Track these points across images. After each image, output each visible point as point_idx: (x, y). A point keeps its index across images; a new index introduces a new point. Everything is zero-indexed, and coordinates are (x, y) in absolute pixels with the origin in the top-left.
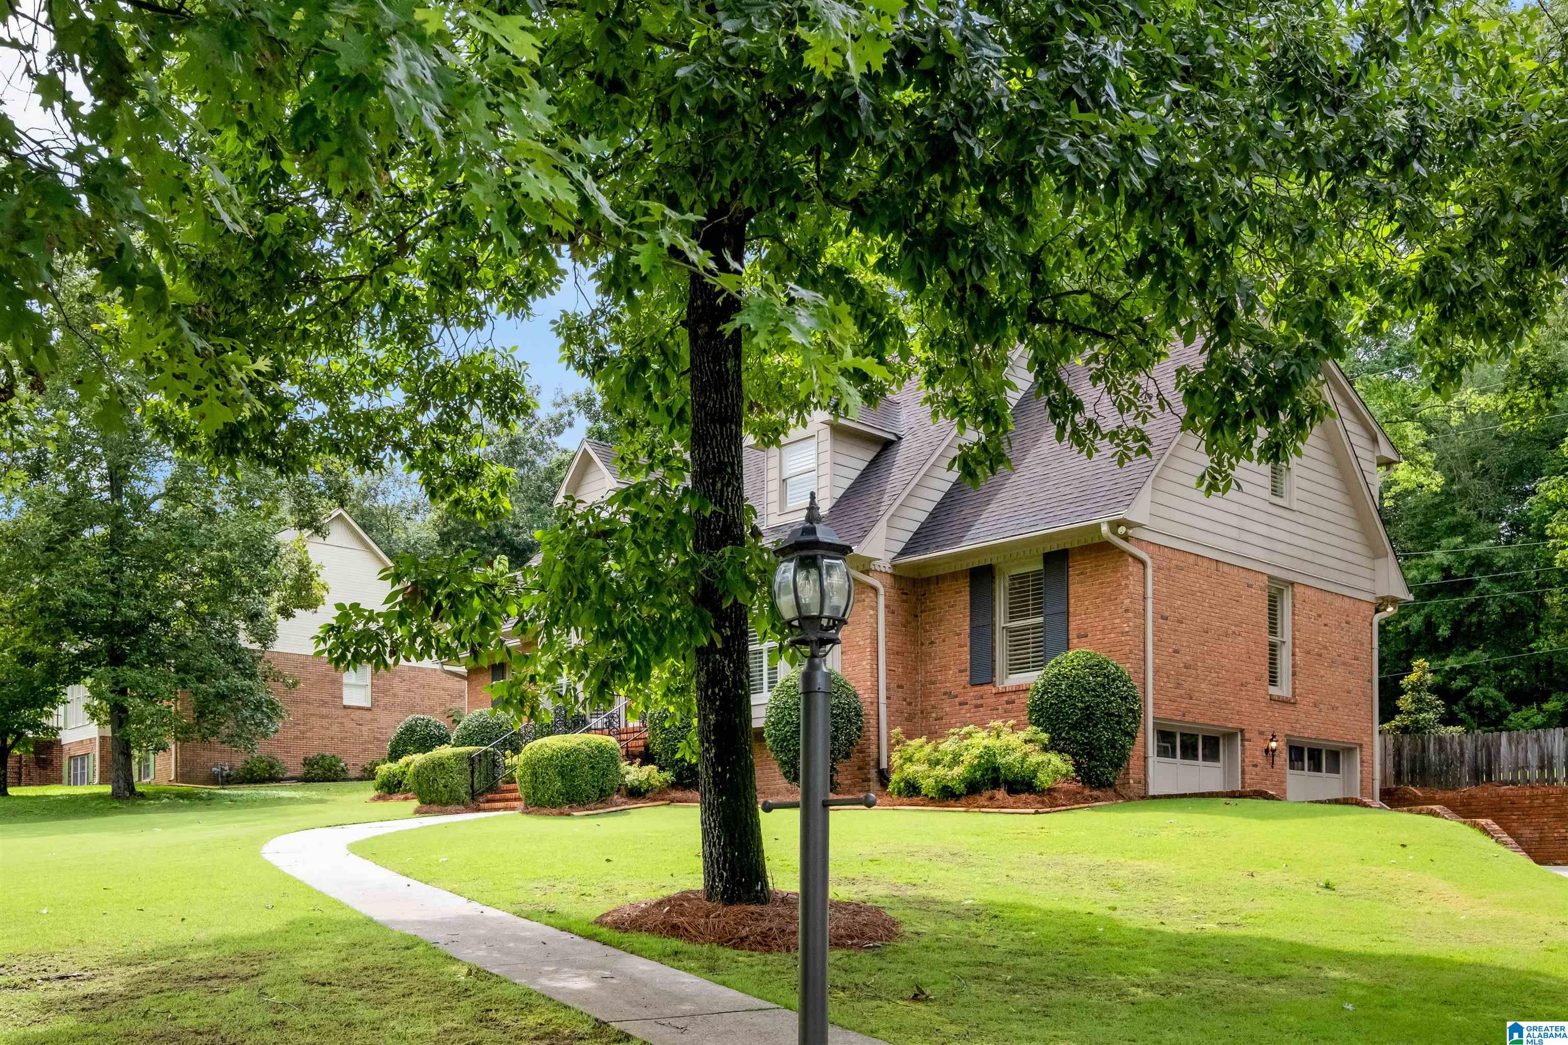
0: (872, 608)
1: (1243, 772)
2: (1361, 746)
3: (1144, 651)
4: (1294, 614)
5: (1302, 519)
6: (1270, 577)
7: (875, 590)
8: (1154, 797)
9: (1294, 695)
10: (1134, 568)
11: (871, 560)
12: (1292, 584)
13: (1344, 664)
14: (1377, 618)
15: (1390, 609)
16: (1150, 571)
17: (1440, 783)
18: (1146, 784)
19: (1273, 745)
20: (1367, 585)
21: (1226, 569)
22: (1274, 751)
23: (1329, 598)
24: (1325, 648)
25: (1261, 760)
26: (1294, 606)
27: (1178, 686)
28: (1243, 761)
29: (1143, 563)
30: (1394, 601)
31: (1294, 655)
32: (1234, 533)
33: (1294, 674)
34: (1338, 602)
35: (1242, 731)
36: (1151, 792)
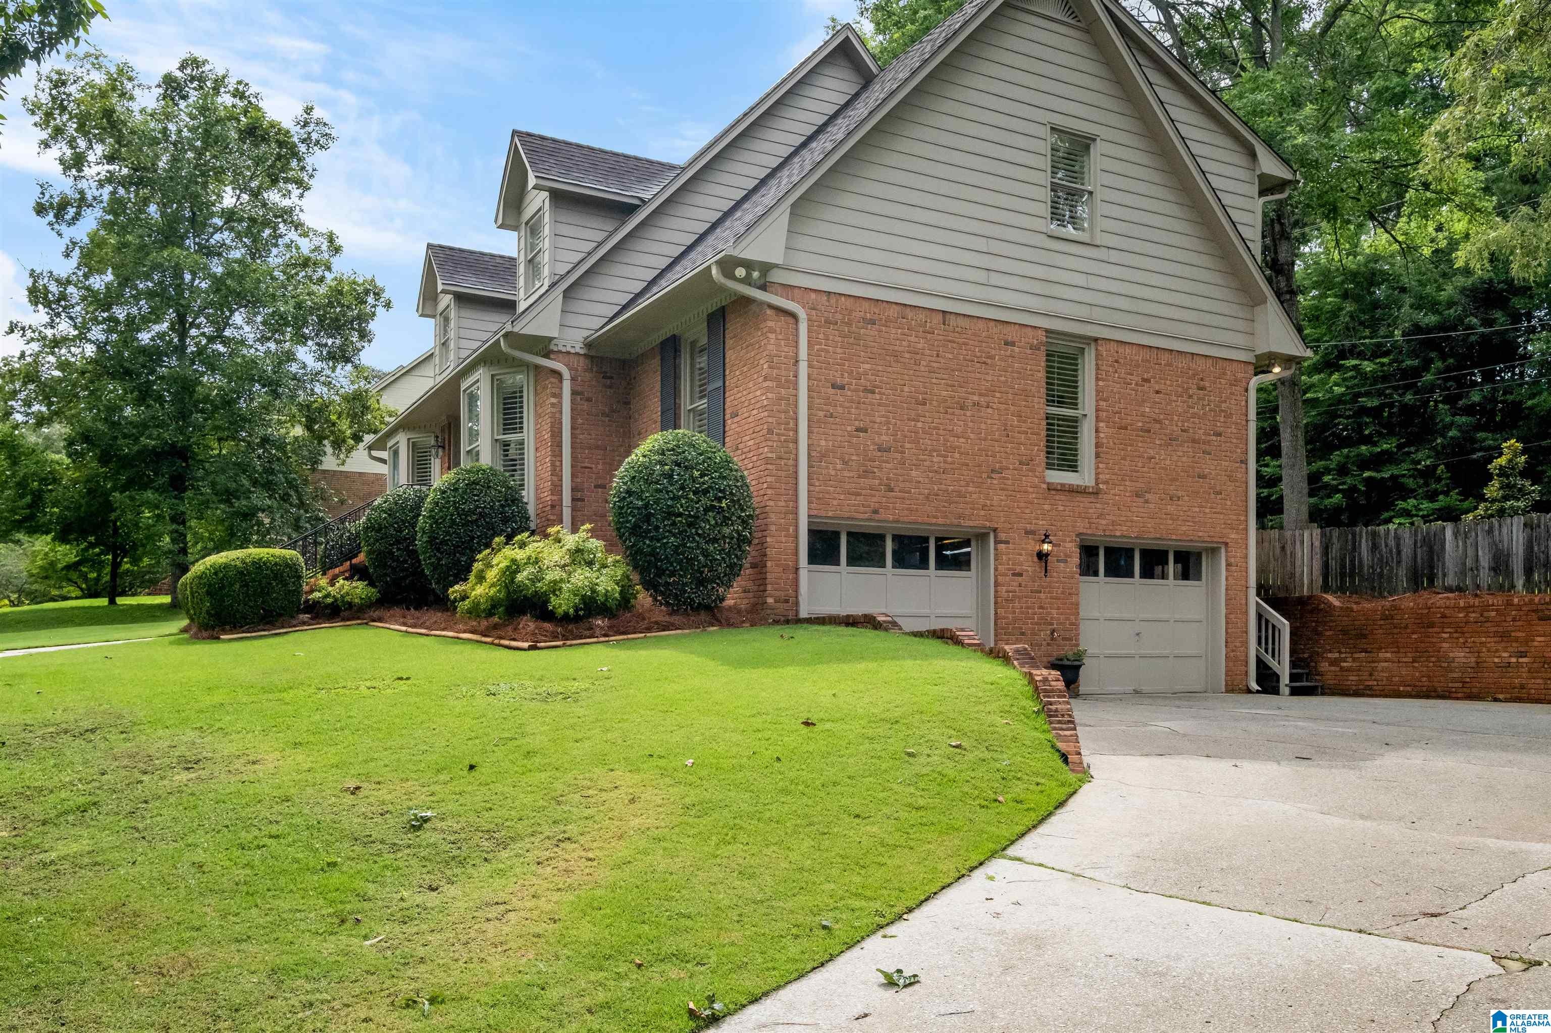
0: (554, 395)
1: (997, 584)
2: (1226, 544)
3: (796, 431)
4: (1097, 379)
5: (1114, 256)
6: (1047, 331)
7: (557, 374)
8: (810, 621)
9: (1097, 484)
10: (773, 322)
11: (551, 339)
12: (1096, 340)
13: (1194, 441)
14: (1255, 382)
15: (1277, 370)
16: (803, 327)
17: (1373, 589)
18: (797, 604)
19: (1046, 547)
20: (1240, 340)
21: (962, 322)
22: (1047, 555)
23: (1165, 358)
24: (1156, 421)
25: (1030, 566)
26: (1098, 368)
27: (866, 473)
28: (996, 569)
29: (794, 316)
30: (1288, 360)
31: (1097, 431)
32: (981, 276)
33: (1097, 456)
34: (1182, 363)
35: (995, 530)
36: (803, 614)
